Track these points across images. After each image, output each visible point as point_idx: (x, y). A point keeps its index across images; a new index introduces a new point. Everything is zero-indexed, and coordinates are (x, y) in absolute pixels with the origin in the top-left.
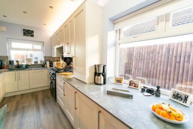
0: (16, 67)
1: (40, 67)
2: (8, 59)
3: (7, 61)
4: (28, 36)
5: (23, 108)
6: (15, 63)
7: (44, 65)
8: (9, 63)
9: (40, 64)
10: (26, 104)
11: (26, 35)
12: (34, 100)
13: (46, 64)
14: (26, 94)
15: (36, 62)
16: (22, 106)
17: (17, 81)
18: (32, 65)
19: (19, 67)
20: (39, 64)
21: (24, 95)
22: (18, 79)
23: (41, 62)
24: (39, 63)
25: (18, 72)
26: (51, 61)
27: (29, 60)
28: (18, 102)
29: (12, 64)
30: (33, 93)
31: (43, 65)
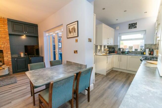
0: (121, 52)
1: (139, 54)
2: (118, 47)
3: (117, 48)
4: (132, 28)
5: (116, 80)
6: (122, 50)
7: (144, 52)
8: (118, 50)
9: (140, 52)
10: (119, 79)
11: (131, 28)
12: (126, 78)
13: (145, 52)
14: (124, 72)
15: (136, 50)
16: (117, 78)
17: (119, 61)
18: (132, 52)
19: (123, 53)
20: (138, 52)
21: (122, 73)
22: (120, 60)
23: (141, 50)
24: (139, 50)
25: (121, 55)
26: (152, 49)
27: (131, 48)
28: (116, 75)
29: (120, 50)
30: (129, 74)
31: (142, 53)
